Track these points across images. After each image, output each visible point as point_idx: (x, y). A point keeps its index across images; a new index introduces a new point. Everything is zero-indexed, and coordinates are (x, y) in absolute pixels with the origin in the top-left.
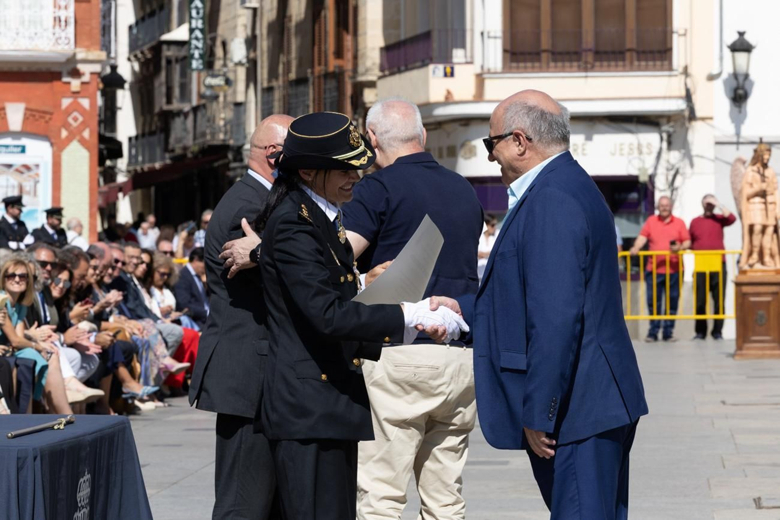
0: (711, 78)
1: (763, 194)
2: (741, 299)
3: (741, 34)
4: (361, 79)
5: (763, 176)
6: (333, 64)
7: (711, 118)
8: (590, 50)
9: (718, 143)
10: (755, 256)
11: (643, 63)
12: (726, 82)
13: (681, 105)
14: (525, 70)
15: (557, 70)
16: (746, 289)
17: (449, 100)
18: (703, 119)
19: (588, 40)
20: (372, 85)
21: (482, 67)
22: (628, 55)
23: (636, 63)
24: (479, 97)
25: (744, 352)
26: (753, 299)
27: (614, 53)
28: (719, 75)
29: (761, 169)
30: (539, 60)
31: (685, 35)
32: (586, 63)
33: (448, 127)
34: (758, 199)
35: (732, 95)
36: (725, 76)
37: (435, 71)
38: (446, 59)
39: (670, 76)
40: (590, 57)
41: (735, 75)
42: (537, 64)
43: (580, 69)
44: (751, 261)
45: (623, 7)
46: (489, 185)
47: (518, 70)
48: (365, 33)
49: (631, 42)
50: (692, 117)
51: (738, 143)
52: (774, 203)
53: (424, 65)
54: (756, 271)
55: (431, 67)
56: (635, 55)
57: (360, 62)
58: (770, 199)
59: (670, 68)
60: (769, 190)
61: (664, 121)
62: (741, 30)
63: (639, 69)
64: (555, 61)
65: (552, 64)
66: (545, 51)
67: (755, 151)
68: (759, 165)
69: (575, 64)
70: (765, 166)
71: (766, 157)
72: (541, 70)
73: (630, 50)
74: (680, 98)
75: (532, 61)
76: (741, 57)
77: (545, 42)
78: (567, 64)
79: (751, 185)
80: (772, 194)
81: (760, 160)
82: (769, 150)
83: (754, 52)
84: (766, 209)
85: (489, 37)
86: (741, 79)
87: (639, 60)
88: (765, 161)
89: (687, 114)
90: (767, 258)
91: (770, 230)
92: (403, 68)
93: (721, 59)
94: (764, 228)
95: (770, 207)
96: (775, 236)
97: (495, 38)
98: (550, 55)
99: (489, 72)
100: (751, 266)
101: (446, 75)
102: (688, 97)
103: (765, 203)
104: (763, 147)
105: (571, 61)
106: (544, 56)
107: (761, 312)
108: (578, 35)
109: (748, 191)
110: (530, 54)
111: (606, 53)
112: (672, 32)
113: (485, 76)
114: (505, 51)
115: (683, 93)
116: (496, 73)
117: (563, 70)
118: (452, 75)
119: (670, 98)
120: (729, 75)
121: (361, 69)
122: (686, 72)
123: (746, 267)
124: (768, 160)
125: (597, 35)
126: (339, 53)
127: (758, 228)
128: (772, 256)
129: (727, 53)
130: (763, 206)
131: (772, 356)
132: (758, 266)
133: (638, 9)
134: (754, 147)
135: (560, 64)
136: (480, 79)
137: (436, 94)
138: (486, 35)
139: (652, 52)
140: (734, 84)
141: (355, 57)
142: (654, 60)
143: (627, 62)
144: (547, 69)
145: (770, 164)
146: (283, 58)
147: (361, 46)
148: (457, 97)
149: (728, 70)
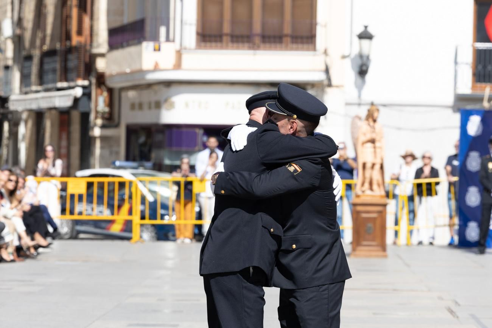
0: (344, 57)
1: (373, 141)
2: (356, 215)
3: (366, 27)
4: (95, 51)
5: (373, 128)
6: (75, 40)
7: (342, 86)
8: (258, 35)
9: (348, 104)
10: (367, 185)
11: (295, 46)
12: (353, 61)
13: (322, 77)
14: (211, 48)
15: (233, 48)
16: (359, 208)
17: (156, 69)
18: (337, 87)
19: (257, 28)
20: (102, 55)
21: (181, 45)
22: (284, 39)
23: (290, 45)
24: (178, 66)
25: (357, 253)
26: (364, 215)
27: (275, 37)
28: (348, 56)
29: (372, 123)
30: (221, 41)
31: (325, 26)
32: (254, 44)
33: (156, 88)
34: (370, 145)
35: (357, 69)
36: (353, 55)
37: (147, 46)
38: (155, 38)
39: (314, 55)
40: (257, 40)
41: (361, 56)
42: (219, 44)
43: (250, 48)
44: (364, 189)
45: (282, 5)
46: (184, 130)
47: (205, 48)
48: (98, 19)
49: (287, 30)
50: (330, 85)
51: (359, 104)
52: (380, 148)
53: (139, 43)
54: (367, 196)
55: (145, 44)
56: (289, 39)
57: (95, 38)
58: (377, 144)
59: (314, 49)
60: (377, 138)
61: (309, 87)
62: (366, 25)
63: (292, 49)
64: (232, 41)
65: (230, 44)
66: (227, 35)
67: (369, 111)
68: (371, 120)
69: (246, 45)
70: (375, 121)
71: (376, 114)
72: (222, 48)
73: (287, 36)
74: (321, 71)
75: (216, 41)
76: (365, 42)
77: (227, 28)
78: (241, 45)
79: (365, 134)
80: (379, 141)
81: (371, 117)
82: (378, 110)
83: (374, 40)
84: (375, 152)
85: (186, 24)
86: (365, 59)
87: (293, 42)
88: (375, 118)
89: (326, 82)
90: (375, 187)
91: (377, 167)
92: (125, 44)
93: (351, 44)
94: (373, 165)
95: (378, 150)
96: (381, 171)
97: (191, 24)
98: (229, 38)
99: (185, 49)
100: (363, 192)
101: (155, 50)
102: (327, 71)
103: (375, 147)
104: (374, 108)
105: (243, 42)
106: (225, 38)
107: (370, 225)
108: (250, 24)
109: (362, 138)
110: (215, 36)
111: (269, 37)
112: (316, 24)
113: (183, 52)
114: (198, 34)
115: (323, 68)
116: (190, 49)
117: (238, 48)
118: (159, 50)
119: (314, 71)
120: (356, 56)
121: (95, 44)
122: (326, 52)
123: (359, 193)
124: (377, 117)
125: (264, 24)
126: (80, 32)
127: (369, 165)
128: (379, 185)
129: (356, 39)
130: (372, 150)
131: (377, 256)
132: (368, 192)
133: (294, 7)
134: (368, 107)
135: (235, 45)
136: (179, 54)
137: (147, 63)
138: (183, 22)
139: (302, 38)
140: (359, 62)
141: (91, 35)
142: (302, 43)
143: (284, 45)
144: (227, 48)
145: (379, 120)
146: (40, 35)
147: (95, 28)
148: (161, 66)
149: (355, 51)
